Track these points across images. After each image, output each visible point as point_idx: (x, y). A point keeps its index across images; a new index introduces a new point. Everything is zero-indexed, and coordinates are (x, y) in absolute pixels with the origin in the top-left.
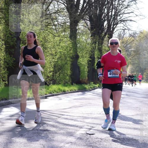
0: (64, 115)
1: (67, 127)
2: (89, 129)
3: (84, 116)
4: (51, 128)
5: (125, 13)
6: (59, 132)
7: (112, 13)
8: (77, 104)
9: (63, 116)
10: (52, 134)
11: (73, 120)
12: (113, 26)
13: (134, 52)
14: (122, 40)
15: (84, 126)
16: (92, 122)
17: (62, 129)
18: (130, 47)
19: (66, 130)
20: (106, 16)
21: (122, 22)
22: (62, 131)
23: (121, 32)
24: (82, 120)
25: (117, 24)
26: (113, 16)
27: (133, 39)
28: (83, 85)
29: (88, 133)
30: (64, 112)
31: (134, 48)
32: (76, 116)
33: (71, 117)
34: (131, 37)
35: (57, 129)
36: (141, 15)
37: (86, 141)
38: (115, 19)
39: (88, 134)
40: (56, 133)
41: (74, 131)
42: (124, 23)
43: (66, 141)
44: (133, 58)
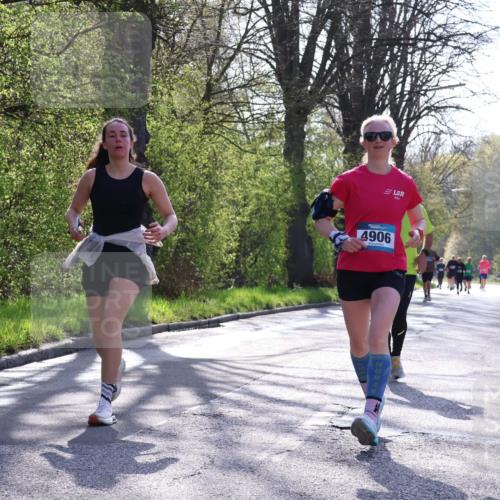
0: (268, 373)
1: (278, 407)
2: (339, 413)
3: (325, 376)
4: (231, 409)
5: (442, 88)
6: (254, 420)
7: (403, 86)
8: (304, 342)
9: (266, 377)
10: (235, 427)
11: (293, 387)
12: (407, 124)
13: (466, 197)
14: (433, 163)
15: (325, 404)
16: (348, 394)
17: (262, 412)
18: (455, 181)
19: (275, 415)
20: (386, 95)
21: (433, 113)
22: (262, 419)
23: (429, 139)
24: (319, 388)
25: (418, 117)
26: (407, 97)
27: (463, 158)
28: (323, 289)
29: (335, 424)
30: (269, 365)
31: (467, 186)
32: (301, 375)
33: (289, 380)
34: (456, 155)
35: (250, 413)
36: (486, 91)
37: (332, 447)
38: (411, 103)
39: (337, 427)
40: (246, 424)
41: (295, 418)
42: (438, 115)
43: (274, 446)
44: (464, 214)
